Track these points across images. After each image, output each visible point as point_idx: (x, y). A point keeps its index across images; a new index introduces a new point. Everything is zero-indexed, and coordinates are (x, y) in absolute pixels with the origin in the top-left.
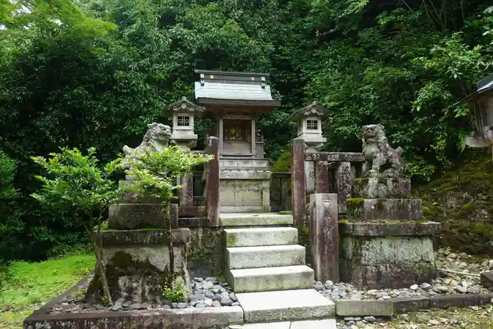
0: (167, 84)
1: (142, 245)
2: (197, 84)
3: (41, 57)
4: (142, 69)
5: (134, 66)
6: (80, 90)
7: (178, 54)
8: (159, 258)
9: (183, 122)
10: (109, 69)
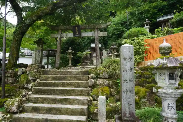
0: (87, 44)
1: (85, 60)
2: (91, 45)
3: (70, 41)
4: (84, 43)
5: (82, 42)
6: (75, 46)
7: (89, 40)
8: (87, 61)
9: (89, 49)
10: (79, 43)
